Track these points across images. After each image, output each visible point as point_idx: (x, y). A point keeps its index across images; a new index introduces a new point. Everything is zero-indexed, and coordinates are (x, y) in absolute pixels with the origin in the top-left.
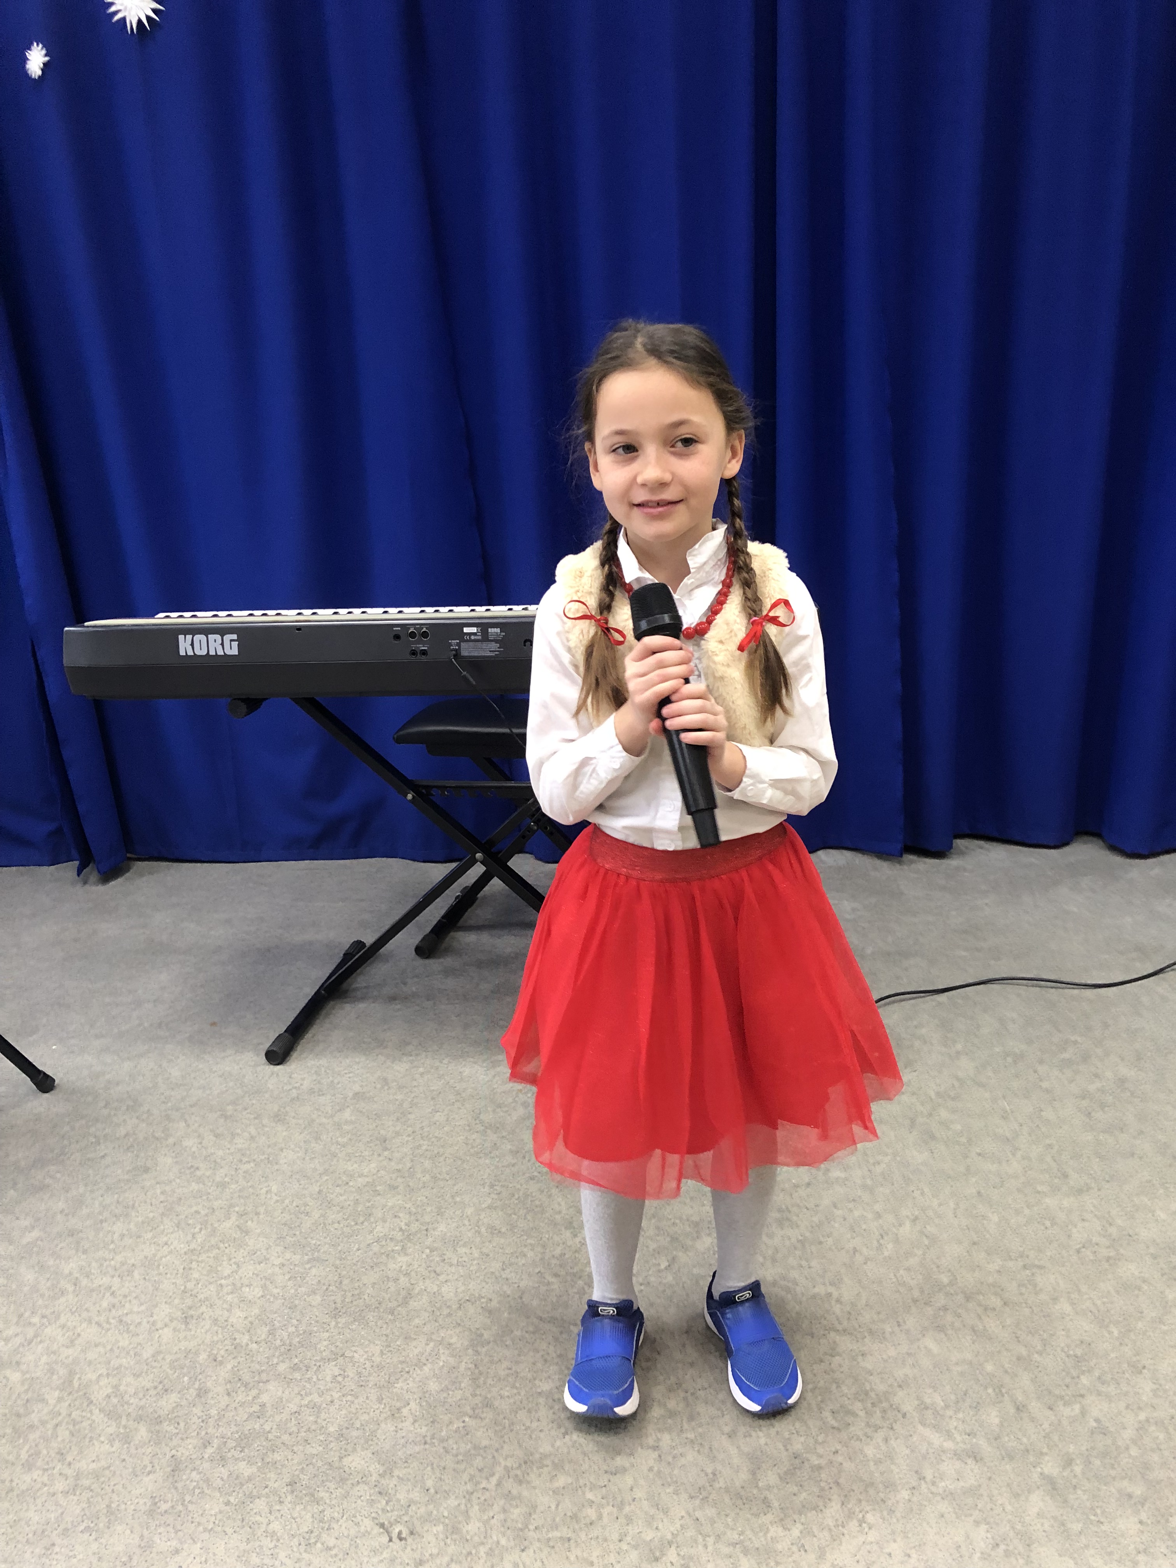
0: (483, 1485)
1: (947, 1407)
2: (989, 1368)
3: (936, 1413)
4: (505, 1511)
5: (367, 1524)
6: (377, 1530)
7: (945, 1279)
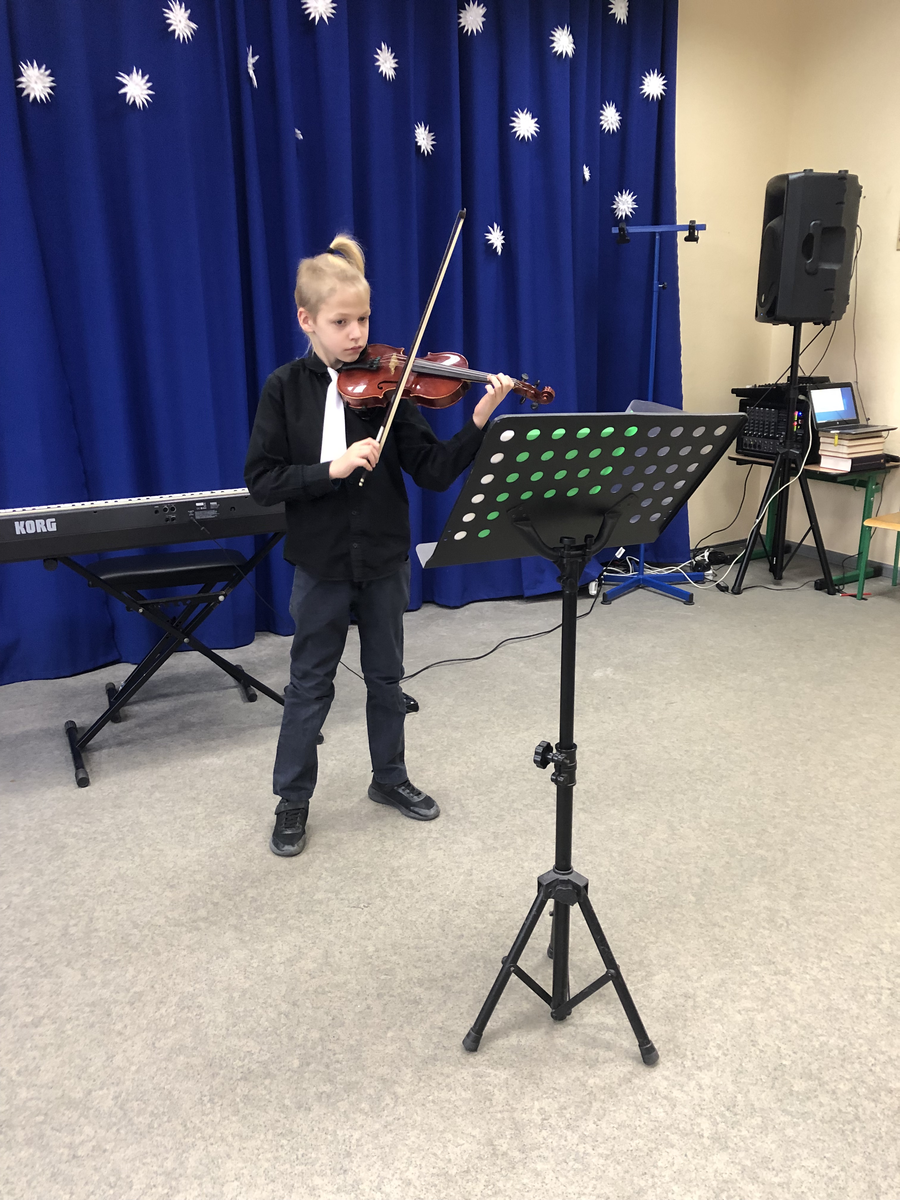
0: (383, 882)
1: (533, 803)
2: (538, 788)
3: (531, 805)
4: (399, 885)
5: (347, 909)
6: (353, 909)
7: (502, 769)
